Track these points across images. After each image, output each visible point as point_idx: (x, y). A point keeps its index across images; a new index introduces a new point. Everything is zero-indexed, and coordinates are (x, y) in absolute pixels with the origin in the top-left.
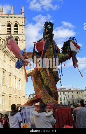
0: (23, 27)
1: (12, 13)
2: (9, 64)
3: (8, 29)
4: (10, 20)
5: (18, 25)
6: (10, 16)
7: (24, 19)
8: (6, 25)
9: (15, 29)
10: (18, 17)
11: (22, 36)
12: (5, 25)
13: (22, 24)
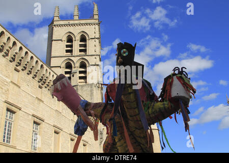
0: (96, 40)
1: (76, 18)
2: (53, 107)
3: (67, 46)
4: (71, 29)
5: (87, 38)
6: (71, 22)
7: (97, 27)
8: (65, 38)
9: (81, 46)
10: (87, 24)
11: (94, 57)
12: (63, 40)
13: (94, 35)
